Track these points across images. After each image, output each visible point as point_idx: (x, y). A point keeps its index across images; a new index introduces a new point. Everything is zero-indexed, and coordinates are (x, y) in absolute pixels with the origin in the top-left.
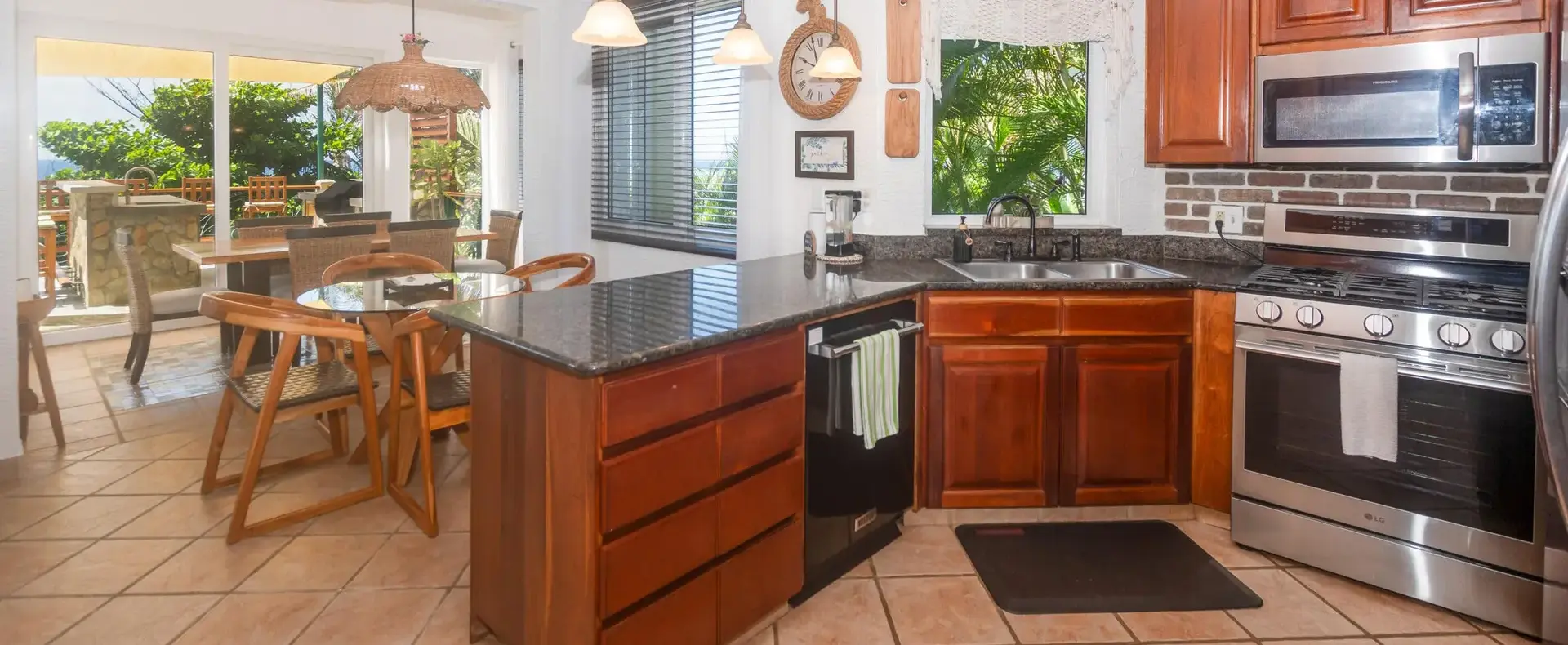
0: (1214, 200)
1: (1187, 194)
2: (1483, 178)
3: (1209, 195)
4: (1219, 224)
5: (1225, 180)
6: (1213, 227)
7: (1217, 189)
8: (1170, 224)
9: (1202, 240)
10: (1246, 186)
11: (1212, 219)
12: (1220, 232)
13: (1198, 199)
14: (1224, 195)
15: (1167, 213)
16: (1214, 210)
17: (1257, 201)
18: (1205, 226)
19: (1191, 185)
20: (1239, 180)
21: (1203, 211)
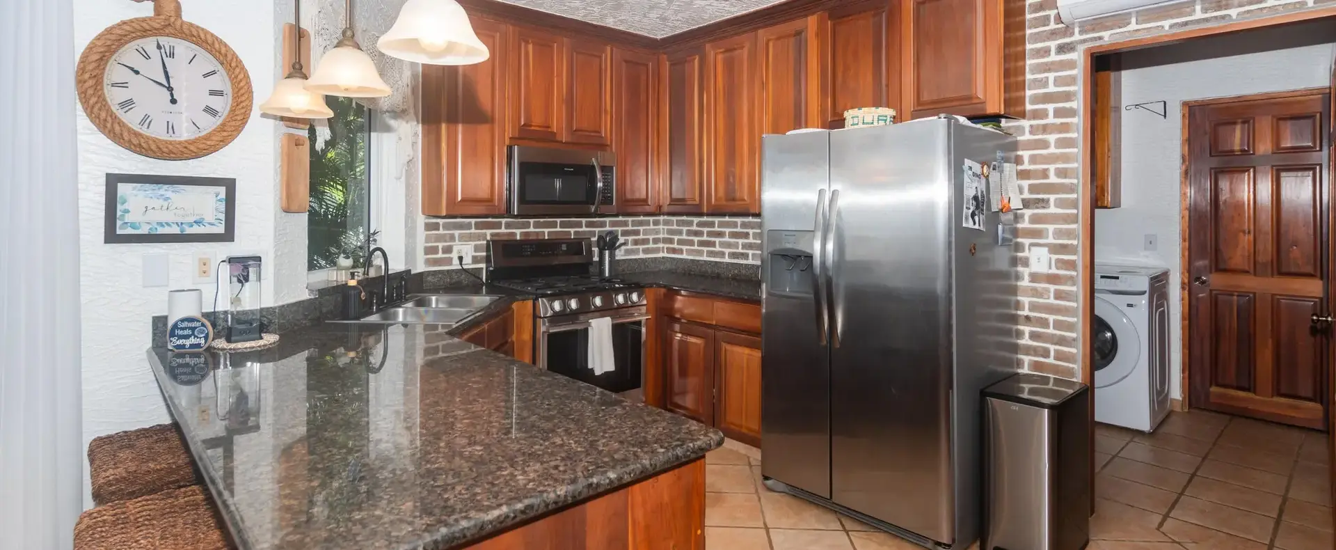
0: (455, 241)
1: (440, 238)
2: (569, 221)
3: (452, 238)
4: (461, 259)
5: (461, 227)
6: (456, 261)
7: (457, 233)
8: (428, 262)
9: (448, 271)
10: (473, 231)
11: (455, 255)
12: (461, 264)
13: (446, 241)
14: (462, 238)
15: (426, 253)
16: (455, 249)
17: (479, 240)
18: (449, 261)
19: (441, 231)
20: (469, 226)
21: (448, 250)
